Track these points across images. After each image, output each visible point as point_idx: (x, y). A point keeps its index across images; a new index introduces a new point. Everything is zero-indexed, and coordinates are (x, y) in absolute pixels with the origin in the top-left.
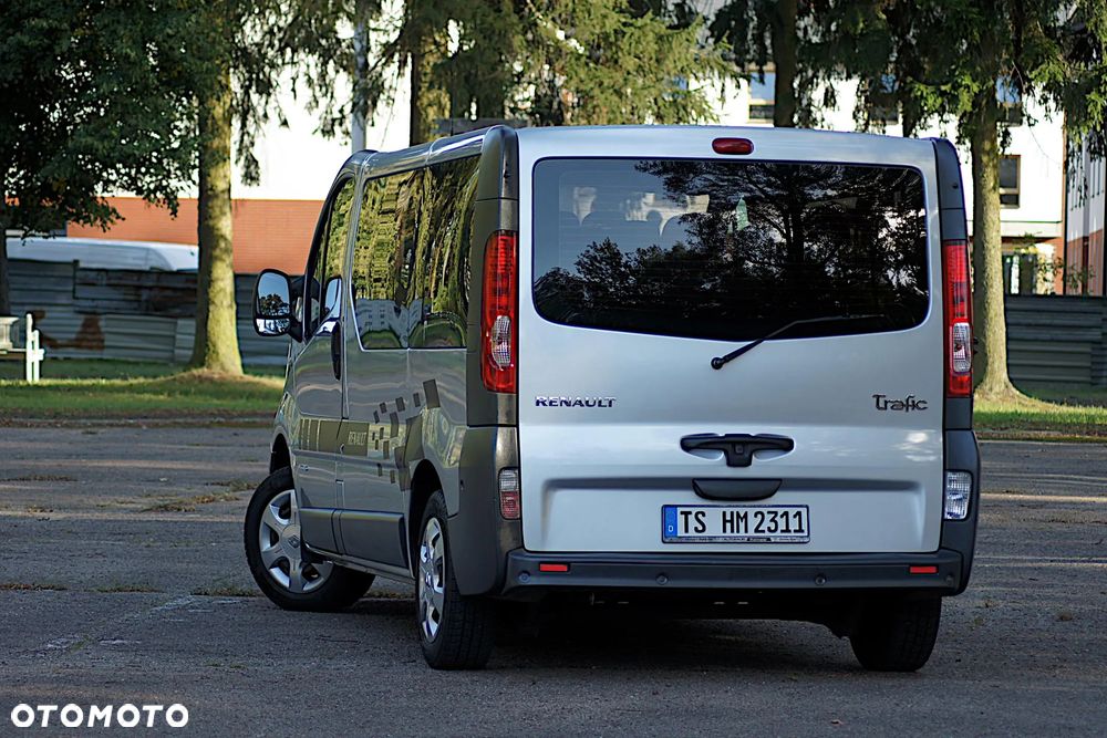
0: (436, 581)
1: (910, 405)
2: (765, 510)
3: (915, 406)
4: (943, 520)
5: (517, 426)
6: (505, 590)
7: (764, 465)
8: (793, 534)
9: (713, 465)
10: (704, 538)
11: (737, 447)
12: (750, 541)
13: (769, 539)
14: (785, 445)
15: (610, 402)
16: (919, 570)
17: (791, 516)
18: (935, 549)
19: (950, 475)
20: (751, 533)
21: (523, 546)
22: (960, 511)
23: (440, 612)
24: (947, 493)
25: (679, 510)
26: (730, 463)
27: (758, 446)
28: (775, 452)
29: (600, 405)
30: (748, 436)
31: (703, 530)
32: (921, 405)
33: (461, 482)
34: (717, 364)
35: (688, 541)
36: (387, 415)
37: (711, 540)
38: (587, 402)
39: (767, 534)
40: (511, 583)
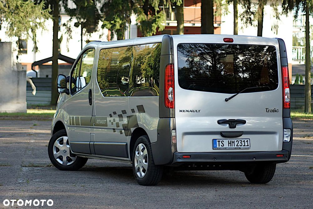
0: (144, 161)
1: (274, 111)
2: (239, 140)
3: (276, 111)
4: (283, 142)
5: (175, 118)
6: (173, 163)
7: (239, 128)
8: (246, 146)
9: (226, 128)
10: (224, 148)
11: (232, 123)
12: (235, 149)
13: (240, 148)
14: (244, 122)
15: (199, 110)
16: (279, 156)
17: (245, 141)
18: (281, 150)
19: (285, 130)
20: (236, 146)
21: (177, 151)
22: (288, 139)
23: (146, 169)
24: (284, 135)
25: (217, 140)
26: (230, 127)
27: (238, 123)
28: (241, 124)
29: (196, 112)
30: (235, 120)
31: (223, 146)
32: (277, 111)
33: (159, 134)
34: (227, 100)
35: (220, 149)
36: (117, 115)
37: (226, 149)
38: (193, 111)
39: (240, 147)
40: (175, 161)
